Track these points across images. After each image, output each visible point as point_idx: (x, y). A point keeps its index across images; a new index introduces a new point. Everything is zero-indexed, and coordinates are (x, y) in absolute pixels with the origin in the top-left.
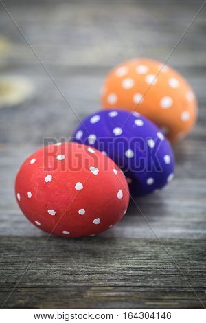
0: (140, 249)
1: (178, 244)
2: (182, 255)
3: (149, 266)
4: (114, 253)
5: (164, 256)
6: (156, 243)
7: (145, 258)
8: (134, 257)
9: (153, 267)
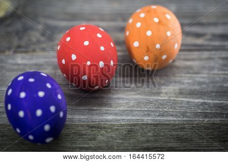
0: (84, 132)
1: (110, 128)
2: (112, 137)
3: (90, 146)
4: (66, 136)
5: (100, 138)
6: (95, 127)
7: (88, 139)
8: (80, 138)
9: (93, 146)
